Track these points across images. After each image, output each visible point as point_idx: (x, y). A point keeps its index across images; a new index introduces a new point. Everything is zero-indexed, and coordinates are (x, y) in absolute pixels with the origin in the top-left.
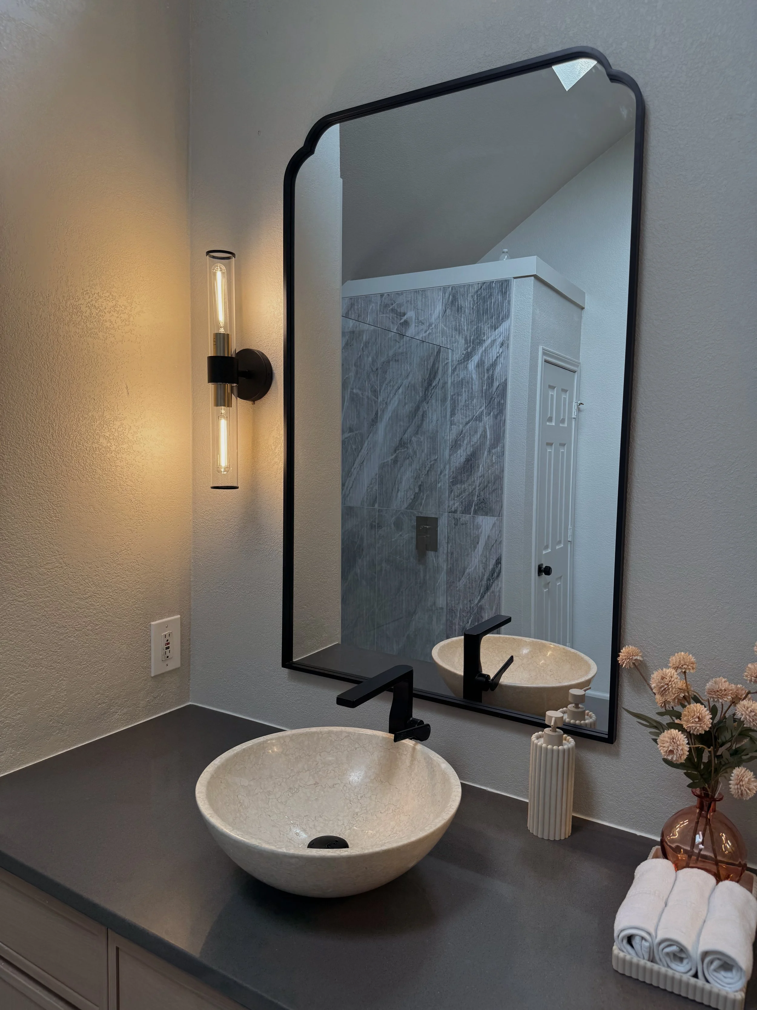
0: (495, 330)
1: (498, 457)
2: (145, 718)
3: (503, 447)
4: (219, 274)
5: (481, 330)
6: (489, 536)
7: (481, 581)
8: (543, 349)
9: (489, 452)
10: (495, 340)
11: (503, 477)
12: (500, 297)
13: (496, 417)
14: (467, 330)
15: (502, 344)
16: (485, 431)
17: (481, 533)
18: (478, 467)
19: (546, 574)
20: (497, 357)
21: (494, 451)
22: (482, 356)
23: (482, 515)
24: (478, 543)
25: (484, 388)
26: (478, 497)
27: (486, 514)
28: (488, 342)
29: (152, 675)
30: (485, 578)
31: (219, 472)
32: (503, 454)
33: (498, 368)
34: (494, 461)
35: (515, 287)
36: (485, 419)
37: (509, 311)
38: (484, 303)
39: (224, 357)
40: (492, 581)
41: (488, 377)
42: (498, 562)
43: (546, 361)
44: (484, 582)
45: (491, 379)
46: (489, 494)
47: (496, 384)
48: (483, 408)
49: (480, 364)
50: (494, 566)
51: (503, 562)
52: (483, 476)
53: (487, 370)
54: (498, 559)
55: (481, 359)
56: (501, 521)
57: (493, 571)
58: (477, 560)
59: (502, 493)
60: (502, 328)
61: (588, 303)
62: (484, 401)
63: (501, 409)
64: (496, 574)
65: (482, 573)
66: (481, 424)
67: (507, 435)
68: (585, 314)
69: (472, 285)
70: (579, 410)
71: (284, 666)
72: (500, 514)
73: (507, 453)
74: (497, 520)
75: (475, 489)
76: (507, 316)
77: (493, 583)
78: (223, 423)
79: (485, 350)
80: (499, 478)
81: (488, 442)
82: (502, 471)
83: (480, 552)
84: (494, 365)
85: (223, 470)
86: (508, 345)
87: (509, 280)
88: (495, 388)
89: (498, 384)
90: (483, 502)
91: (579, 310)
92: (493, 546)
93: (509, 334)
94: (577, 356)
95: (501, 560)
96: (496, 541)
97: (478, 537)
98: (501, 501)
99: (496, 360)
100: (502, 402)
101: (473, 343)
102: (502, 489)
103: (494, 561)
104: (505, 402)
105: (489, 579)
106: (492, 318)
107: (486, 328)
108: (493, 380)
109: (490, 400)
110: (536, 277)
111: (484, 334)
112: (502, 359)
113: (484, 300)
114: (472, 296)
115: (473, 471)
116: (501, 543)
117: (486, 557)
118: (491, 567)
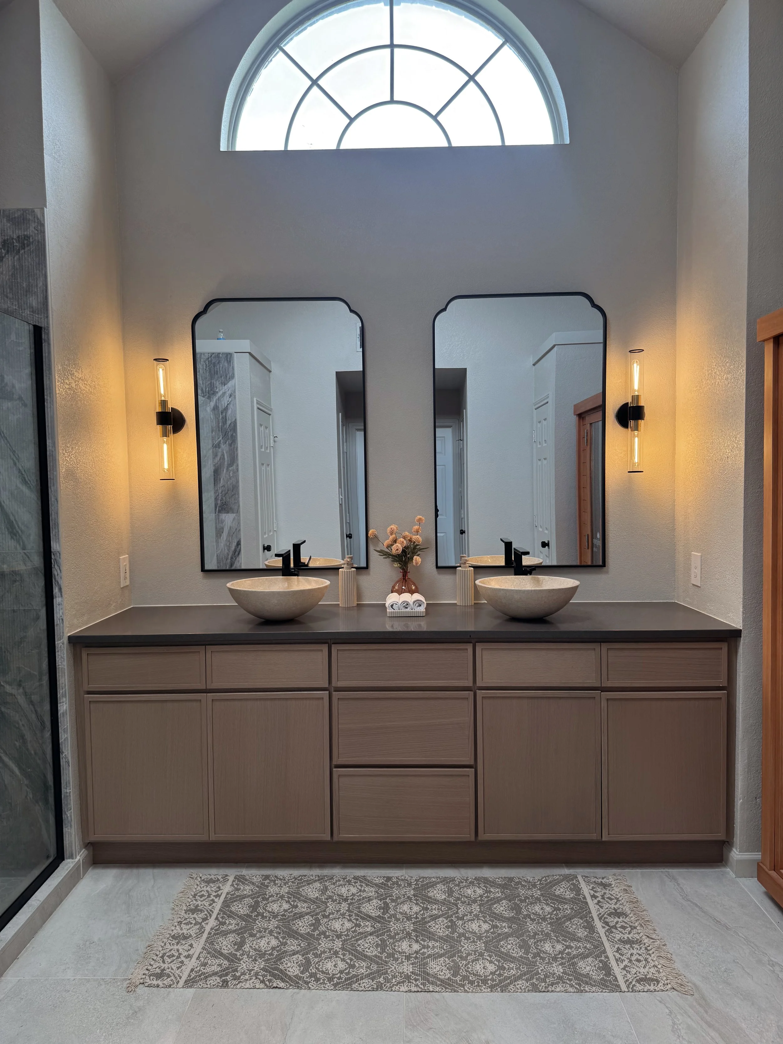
0: (225, 385)
1: (234, 473)
2: (115, 613)
3: (238, 465)
4: (161, 370)
5: (214, 384)
6: (230, 527)
7: (227, 560)
8: (257, 400)
9: (227, 469)
10: (225, 392)
11: (238, 486)
12: (226, 364)
13: (230, 445)
14: (203, 383)
15: (230, 396)
16: (223, 455)
17: (225, 525)
18: (220, 480)
19: (268, 551)
20: (228, 404)
21: (230, 469)
22: (216, 402)
23: (225, 513)
24: (222, 532)
25: (220, 425)
26: (221, 501)
27: (228, 513)
28: (221, 393)
29: (122, 587)
30: (230, 557)
31: (164, 471)
32: (238, 471)
33: (229, 412)
34: (231, 475)
35: (236, 358)
36: (223, 446)
37: (233, 374)
38: (214, 366)
39: (164, 412)
40: (234, 559)
41: (223, 418)
42: (239, 544)
43: (258, 408)
44: (229, 561)
45: (225, 420)
46: (229, 498)
47: (229, 422)
48: (221, 438)
49: (215, 408)
50: (235, 547)
51: (242, 543)
52: (224, 486)
53: (221, 412)
54: (238, 542)
55: (216, 405)
56: (239, 516)
57: (235, 551)
58: (222, 545)
59: (239, 497)
60: (230, 384)
61: (274, 367)
62: (221, 434)
63: (234, 440)
64: (237, 553)
65: (227, 553)
66: (220, 450)
67: (239, 458)
68: (271, 374)
69: (204, 354)
70: (274, 441)
71: (202, 571)
72: (238, 512)
73: (240, 470)
74: (236, 515)
75: (218, 495)
76: (233, 377)
77: (235, 560)
78: (165, 446)
79: (219, 399)
80: (235, 487)
81: (226, 463)
82: (238, 482)
83: (225, 539)
84: (226, 409)
85: (166, 470)
86: (235, 396)
87: (231, 354)
88: (228, 425)
89: (230, 422)
90: (225, 504)
91: (268, 372)
92: (234, 533)
93: (235, 389)
94: (270, 404)
95: (240, 542)
96: (236, 529)
97: (223, 528)
98: (238, 502)
99: (227, 406)
100: (234, 435)
101: (208, 393)
102: (238, 494)
103: (235, 543)
104: (237, 435)
105: (232, 558)
106: (221, 377)
107: (217, 384)
108: (226, 419)
109: (225, 435)
110: (249, 353)
111: (216, 387)
112: (231, 406)
113: (214, 365)
114: (205, 361)
115: (216, 483)
116: (240, 530)
117: (229, 541)
118: (233, 548)
